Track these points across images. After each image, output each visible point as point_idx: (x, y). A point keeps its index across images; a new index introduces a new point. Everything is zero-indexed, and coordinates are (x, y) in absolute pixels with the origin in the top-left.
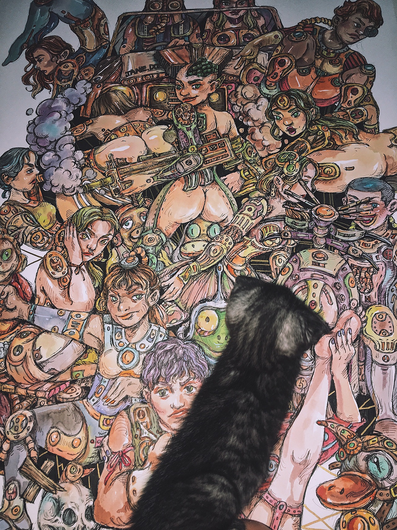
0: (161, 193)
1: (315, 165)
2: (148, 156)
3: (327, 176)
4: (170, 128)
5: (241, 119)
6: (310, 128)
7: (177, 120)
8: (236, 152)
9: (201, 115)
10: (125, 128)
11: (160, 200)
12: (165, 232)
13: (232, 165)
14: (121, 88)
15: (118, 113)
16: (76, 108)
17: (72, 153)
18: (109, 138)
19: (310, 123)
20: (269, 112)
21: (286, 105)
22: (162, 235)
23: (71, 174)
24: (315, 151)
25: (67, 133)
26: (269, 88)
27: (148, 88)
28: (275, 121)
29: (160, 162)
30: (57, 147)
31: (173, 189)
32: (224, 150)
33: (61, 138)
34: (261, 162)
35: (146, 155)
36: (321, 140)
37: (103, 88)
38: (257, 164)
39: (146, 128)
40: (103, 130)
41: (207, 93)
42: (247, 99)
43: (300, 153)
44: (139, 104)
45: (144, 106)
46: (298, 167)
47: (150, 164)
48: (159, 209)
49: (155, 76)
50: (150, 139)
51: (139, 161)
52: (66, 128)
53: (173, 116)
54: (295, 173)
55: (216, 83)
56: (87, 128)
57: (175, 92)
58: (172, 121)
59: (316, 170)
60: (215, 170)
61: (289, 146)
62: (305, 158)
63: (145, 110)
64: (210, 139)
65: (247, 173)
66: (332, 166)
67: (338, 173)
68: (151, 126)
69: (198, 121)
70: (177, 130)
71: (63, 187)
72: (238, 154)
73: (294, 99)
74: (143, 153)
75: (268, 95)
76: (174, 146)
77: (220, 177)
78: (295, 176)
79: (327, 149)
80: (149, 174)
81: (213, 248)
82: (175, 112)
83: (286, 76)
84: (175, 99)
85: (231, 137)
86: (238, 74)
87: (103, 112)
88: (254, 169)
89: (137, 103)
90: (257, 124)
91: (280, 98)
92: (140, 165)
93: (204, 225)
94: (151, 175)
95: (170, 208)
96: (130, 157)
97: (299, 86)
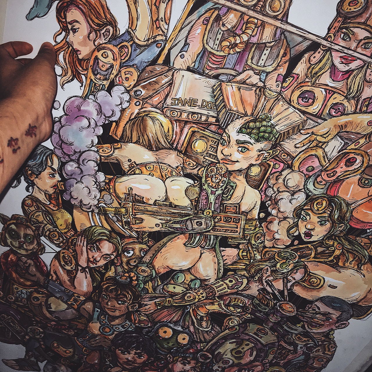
0: (165, 240)
1: (306, 272)
2: (165, 203)
3: (310, 284)
4: (195, 185)
5: (268, 204)
6: (327, 240)
7: (206, 179)
8: (246, 232)
9: (232, 184)
10: (152, 167)
11: (162, 244)
12: (157, 270)
13: (236, 242)
14: (161, 118)
15: (150, 147)
16: (107, 122)
17: (94, 172)
18: (133, 171)
19: (330, 236)
20: (299, 210)
21: (320, 209)
22: (153, 271)
23: (90, 192)
24: (315, 261)
25: (93, 148)
26: (316, 185)
27: (190, 131)
28: (298, 221)
29: (173, 213)
30: (81, 160)
31: (176, 240)
32: (236, 226)
33: (86, 151)
34: (263, 250)
35: (163, 201)
36: (327, 255)
37: (142, 108)
38: (258, 250)
39: (172, 175)
40: (130, 160)
41: (250, 163)
42: (287, 187)
43: (300, 257)
44: (175, 146)
45: (178, 151)
46: (290, 268)
47: (164, 211)
48: (158, 251)
49: (204, 118)
50: (172, 187)
51: (155, 204)
52: (92, 142)
53: (204, 173)
54: (285, 271)
55: (266, 154)
56: (114, 151)
57: (218, 147)
58: (201, 178)
59: (304, 276)
60: (219, 239)
61: (295, 247)
62: (302, 263)
63: (178, 155)
64: (229, 210)
65: (245, 254)
66: (319, 279)
67: (320, 286)
68: (179, 175)
69: (226, 188)
70: (201, 189)
71: (81, 201)
72: (246, 235)
73: (333, 207)
74: (161, 198)
75: (310, 191)
76: (192, 204)
77: (220, 246)
78: (283, 273)
79: (327, 264)
80: (160, 219)
81: (189, 295)
82: (207, 170)
83: (343, 180)
84: (213, 155)
85: (249, 217)
86: (294, 155)
87: (135, 139)
88: (253, 254)
89: (173, 143)
90: (280, 215)
91: (319, 201)
92: (155, 208)
93: (189, 277)
94: (161, 221)
95: (168, 254)
96: (148, 197)
97: (348, 197)
